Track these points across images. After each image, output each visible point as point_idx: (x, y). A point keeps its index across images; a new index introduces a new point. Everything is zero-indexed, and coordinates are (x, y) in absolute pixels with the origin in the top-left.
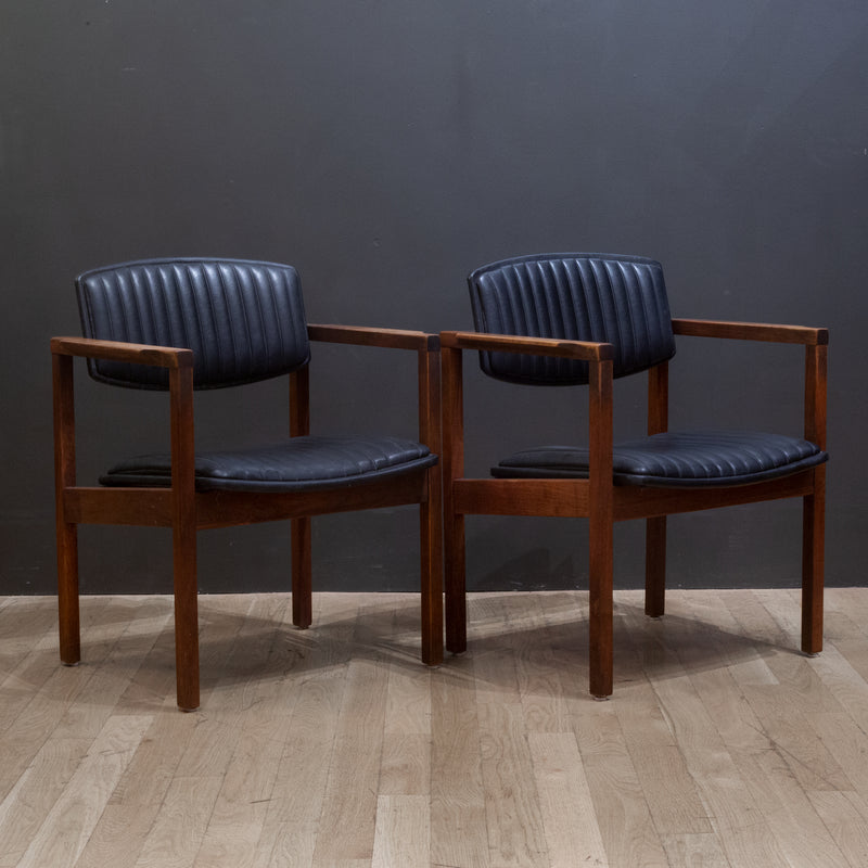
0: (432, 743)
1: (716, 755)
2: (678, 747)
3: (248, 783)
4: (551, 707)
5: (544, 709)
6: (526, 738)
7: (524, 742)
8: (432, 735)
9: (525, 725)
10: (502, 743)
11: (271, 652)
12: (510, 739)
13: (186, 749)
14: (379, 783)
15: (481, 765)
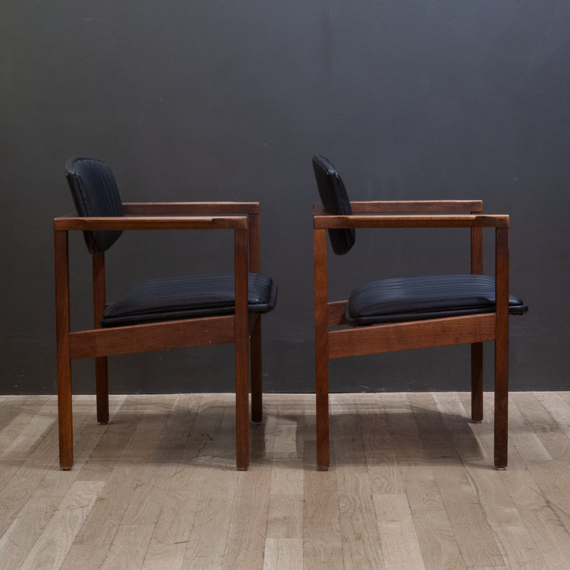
0: (304, 501)
1: (508, 510)
2: (480, 504)
3: (173, 529)
4: (389, 476)
5: (384, 477)
6: (372, 498)
7: (370, 502)
8: (304, 495)
9: (371, 489)
10: (354, 501)
11: (189, 435)
12: (360, 499)
13: (129, 505)
14: (266, 529)
15: (339, 517)
